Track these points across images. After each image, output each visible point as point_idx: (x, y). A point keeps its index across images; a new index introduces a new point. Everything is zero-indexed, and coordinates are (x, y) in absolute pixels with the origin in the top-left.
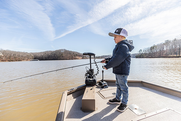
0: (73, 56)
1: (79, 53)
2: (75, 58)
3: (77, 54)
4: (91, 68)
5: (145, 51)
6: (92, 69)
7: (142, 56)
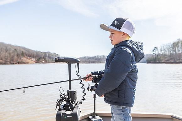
0: (13, 57)
1: (28, 50)
2: (19, 60)
3: (24, 51)
4: (70, 88)
5: (164, 50)
6: (72, 90)
7: (159, 59)
